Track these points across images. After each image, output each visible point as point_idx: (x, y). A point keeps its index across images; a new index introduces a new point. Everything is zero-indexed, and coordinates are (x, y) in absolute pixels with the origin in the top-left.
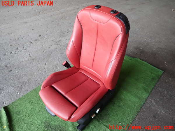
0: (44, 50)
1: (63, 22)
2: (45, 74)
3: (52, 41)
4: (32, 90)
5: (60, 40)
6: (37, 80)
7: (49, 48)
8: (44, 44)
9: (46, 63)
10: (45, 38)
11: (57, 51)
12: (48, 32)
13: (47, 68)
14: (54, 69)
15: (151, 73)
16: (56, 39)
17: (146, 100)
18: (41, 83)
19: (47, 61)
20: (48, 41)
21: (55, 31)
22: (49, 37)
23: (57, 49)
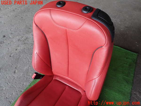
0: (11, 54)
1: (27, 16)
3: (19, 40)
5: (27, 38)
7: (16, 50)
8: (10, 46)
9: (15, 71)
10: (10, 38)
11: (25, 51)
12: (12, 30)
13: (18, 77)
14: (25, 77)
15: (127, 58)
16: (22, 37)
17: (131, 94)
19: (16, 68)
20: (14, 41)
21: (20, 28)
22: (14, 36)
23: (25, 50)
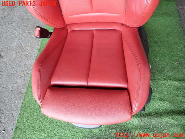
2: (15, 72)
4: (19, 110)
6: (12, 91)
14: (22, 55)
18: (22, 90)
